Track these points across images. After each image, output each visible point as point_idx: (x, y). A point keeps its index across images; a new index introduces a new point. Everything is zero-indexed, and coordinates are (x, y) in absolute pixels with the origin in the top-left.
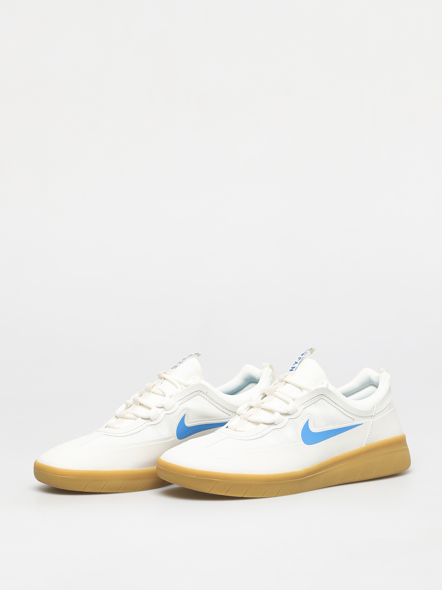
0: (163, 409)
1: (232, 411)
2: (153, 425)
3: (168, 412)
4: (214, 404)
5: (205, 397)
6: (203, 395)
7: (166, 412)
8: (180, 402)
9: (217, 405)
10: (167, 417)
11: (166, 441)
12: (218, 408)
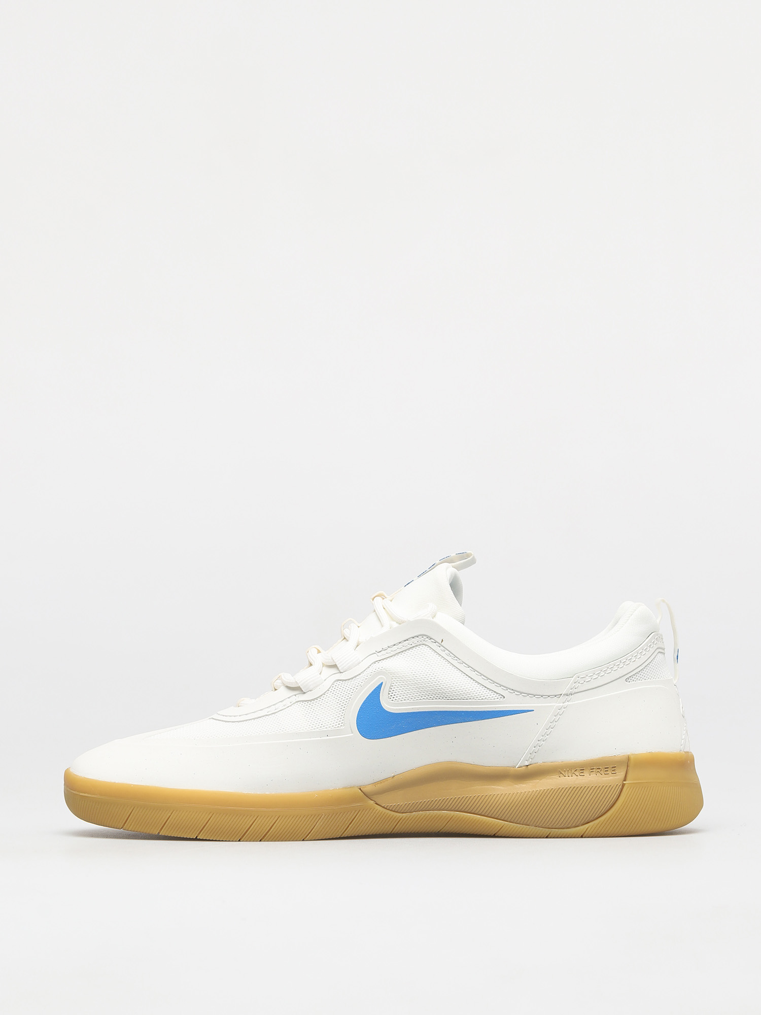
0: (334, 671)
1: (510, 689)
2: (306, 701)
3: (342, 676)
4: (461, 667)
5: (438, 650)
6: (434, 646)
7: (339, 676)
8: (375, 658)
9: (468, 671)
10: (339, 686)
11: (328, 738)
12: (472, 679)
